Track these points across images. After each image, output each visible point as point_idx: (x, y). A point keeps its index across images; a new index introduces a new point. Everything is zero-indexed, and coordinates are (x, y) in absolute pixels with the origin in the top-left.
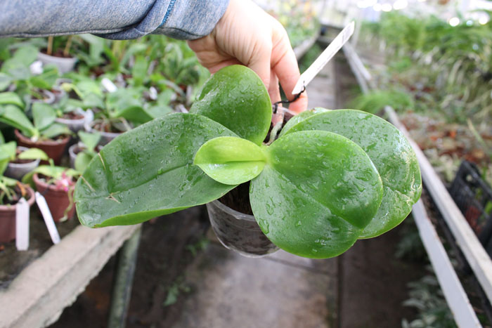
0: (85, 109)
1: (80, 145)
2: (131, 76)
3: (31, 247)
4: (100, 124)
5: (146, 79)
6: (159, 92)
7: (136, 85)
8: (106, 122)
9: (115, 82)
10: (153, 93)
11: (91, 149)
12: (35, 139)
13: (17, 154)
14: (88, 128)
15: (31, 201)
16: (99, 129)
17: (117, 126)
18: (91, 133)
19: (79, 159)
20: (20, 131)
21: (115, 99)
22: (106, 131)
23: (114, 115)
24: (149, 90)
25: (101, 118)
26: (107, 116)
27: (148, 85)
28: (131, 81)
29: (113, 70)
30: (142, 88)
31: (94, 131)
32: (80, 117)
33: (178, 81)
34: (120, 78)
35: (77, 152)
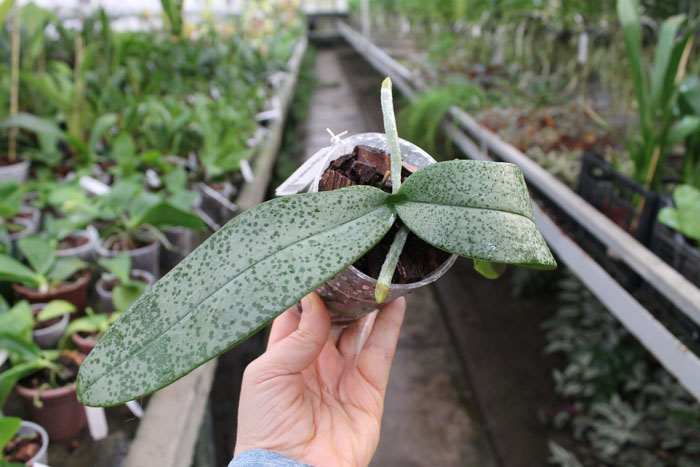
0: (84, 227)
1: (106, 277)
2: (113, 163)
3: (111, 429)
4: (119, 241)
5: (136, 162)
6: (160, 173)
7: (126, 174)
8: (124, 236)
9: (94, 177)
10: (153, 178)
11: (125, 279)
12: (44, 289)
13: (35, 316)
14: (104, 251)
16: (121, 249)
17: (142, 237)
18: (111, 257)
19: (117, 296)
20: (20, 284)
21: (114, 202)
22: (131, 248)
23: (132, 223)
24: (146, 177)
25: (115, 234)
26: (123, 227)
27: (142, 169)
28: (116, 171)
29: (84, 163)
30: (138, 176)
31: (115, 252)
32: (85, 241)
33: (175, 149)
34: (96, 170)
35: (109, 287)
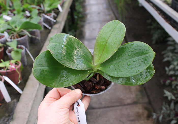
0: (3, 32)
1: (10, 48)
2: (14, 10)
4: (13, 36)
5: (22, 9)
6: (30, 12)
7: (19, 13)
8: (15, 34)
9: (8, 15)
10: (28, 14)
11: (15, 48)
14: (9, 40)
15: (3, 80)
16: (14, 38)
17: (21, 34)
18: (11, 41)
19: (13, 54)
21: (14, 22)
22: (17, 38)
23: (17, 29)
24: (26, 13)
25: (12, 33)
26: (15, 31)
27: (24, 11)
28: (15, 12)
29: (5, 10)
30: (22, 13)
31: (12, 40)
32: (3, 37)
33: (36, 3)
34: (9, 13)
35: (10, 52)
